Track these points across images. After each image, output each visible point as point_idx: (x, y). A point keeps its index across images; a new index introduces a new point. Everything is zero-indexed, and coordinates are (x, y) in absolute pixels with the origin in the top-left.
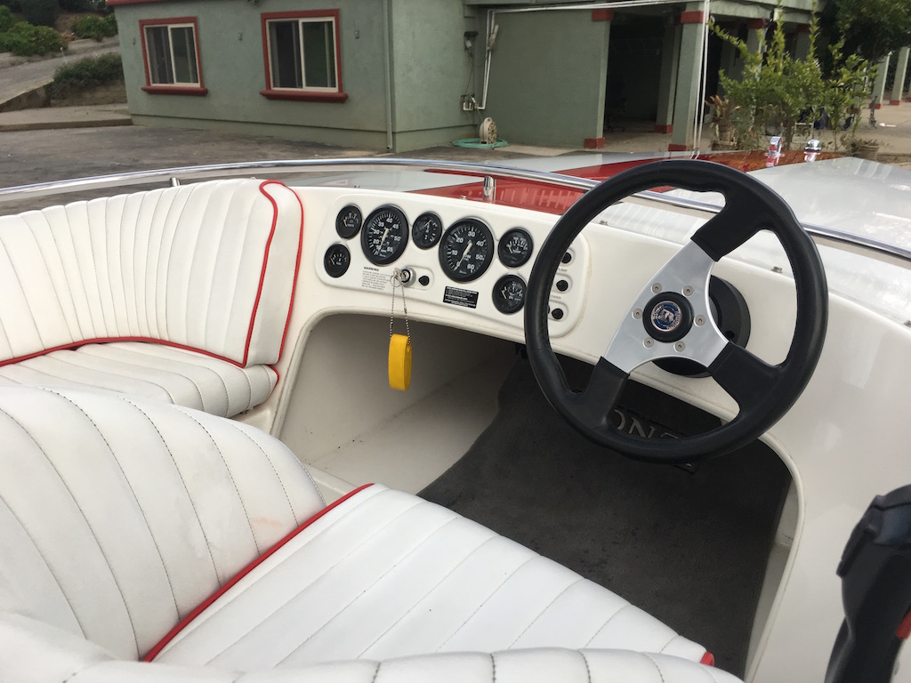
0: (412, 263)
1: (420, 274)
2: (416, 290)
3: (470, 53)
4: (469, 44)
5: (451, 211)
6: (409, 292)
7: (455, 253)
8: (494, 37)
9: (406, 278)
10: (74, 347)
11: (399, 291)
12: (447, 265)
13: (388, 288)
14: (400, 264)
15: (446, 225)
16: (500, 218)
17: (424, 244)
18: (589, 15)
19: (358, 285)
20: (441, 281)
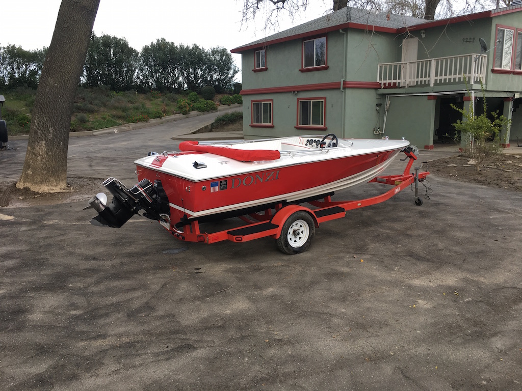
3: (378, 112)
4: (378, 108)
8: (388, 105)
18: (427, 98)
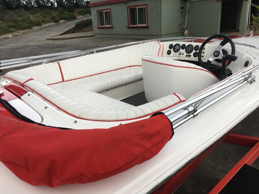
0: (181, 52)
1: (182, 53)
2: (182, 55)
3: (182, 13)
5: (187, 44)
6: (181, 56)
7: (188, 50)
9: (180, 54)
10: (130, 67)
11: (179, 56)
12: (186, 52)
13: (177, 56)
14: (179, 52)
15: (186, 46)
16: (194, 44)
17: (183, 49)
18: (216, 1)
19: (172, 56)
20: (185, 54)
